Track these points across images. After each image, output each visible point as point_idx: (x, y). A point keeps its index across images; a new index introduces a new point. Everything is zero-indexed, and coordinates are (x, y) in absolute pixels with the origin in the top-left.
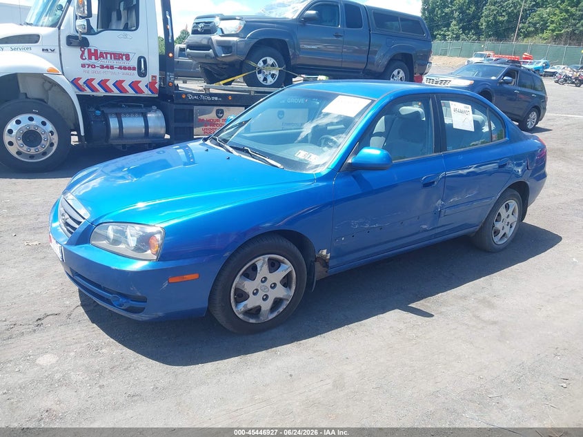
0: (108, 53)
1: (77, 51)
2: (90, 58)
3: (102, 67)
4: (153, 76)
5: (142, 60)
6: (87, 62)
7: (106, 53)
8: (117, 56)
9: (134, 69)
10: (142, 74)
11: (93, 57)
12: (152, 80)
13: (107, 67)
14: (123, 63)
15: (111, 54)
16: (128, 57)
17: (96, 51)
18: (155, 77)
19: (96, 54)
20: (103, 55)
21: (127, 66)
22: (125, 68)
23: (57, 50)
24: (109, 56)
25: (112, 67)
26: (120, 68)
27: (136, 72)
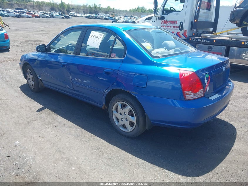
0: (170, 21)
1: (161, 21)
2: (164, 24)
3: (167, 27)
4: (185, 30)
5: (181, 23)
6: (163, 25)
7: (169, 21)
8: (173, 22)
9: (178, 27)
10: (181, 29)
11: (165, 23)
12: (185, 32)
13: (169, 27)
14: (175, 25)
15: (171, 21)
16: (176, 22)
17: (166, 21)
18: (186, 30)
19: (166, 22)
20: (168, 22)
21: (176, 26)
22: (175, 27)
23: (155, 21)
24: (170, 22)
25: (170, 27)
26: (173, 27)
27: (179, 28)
